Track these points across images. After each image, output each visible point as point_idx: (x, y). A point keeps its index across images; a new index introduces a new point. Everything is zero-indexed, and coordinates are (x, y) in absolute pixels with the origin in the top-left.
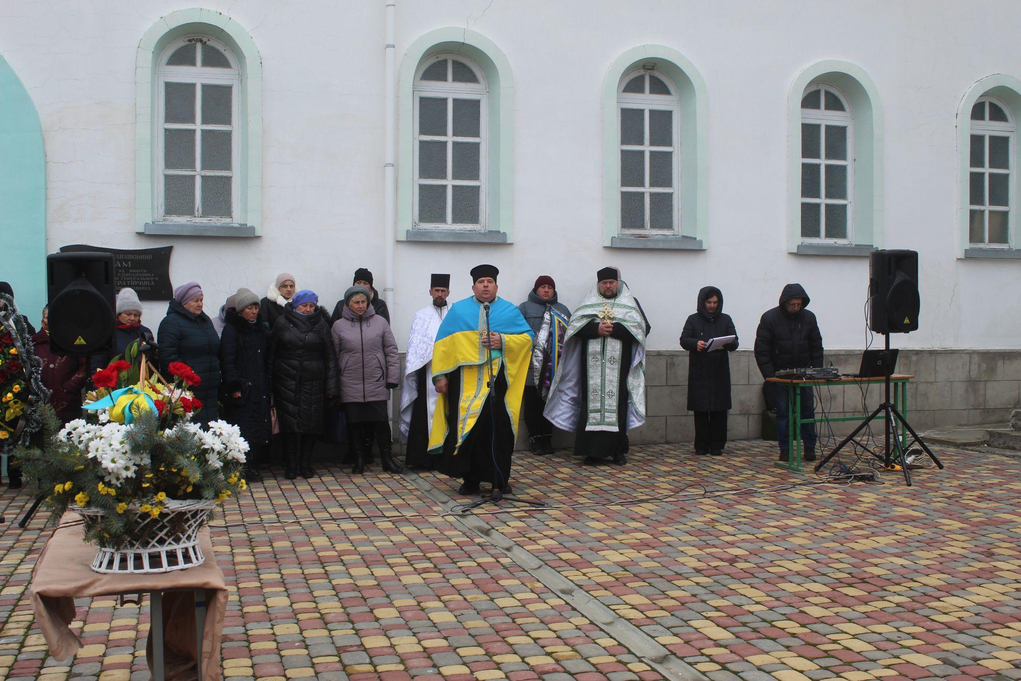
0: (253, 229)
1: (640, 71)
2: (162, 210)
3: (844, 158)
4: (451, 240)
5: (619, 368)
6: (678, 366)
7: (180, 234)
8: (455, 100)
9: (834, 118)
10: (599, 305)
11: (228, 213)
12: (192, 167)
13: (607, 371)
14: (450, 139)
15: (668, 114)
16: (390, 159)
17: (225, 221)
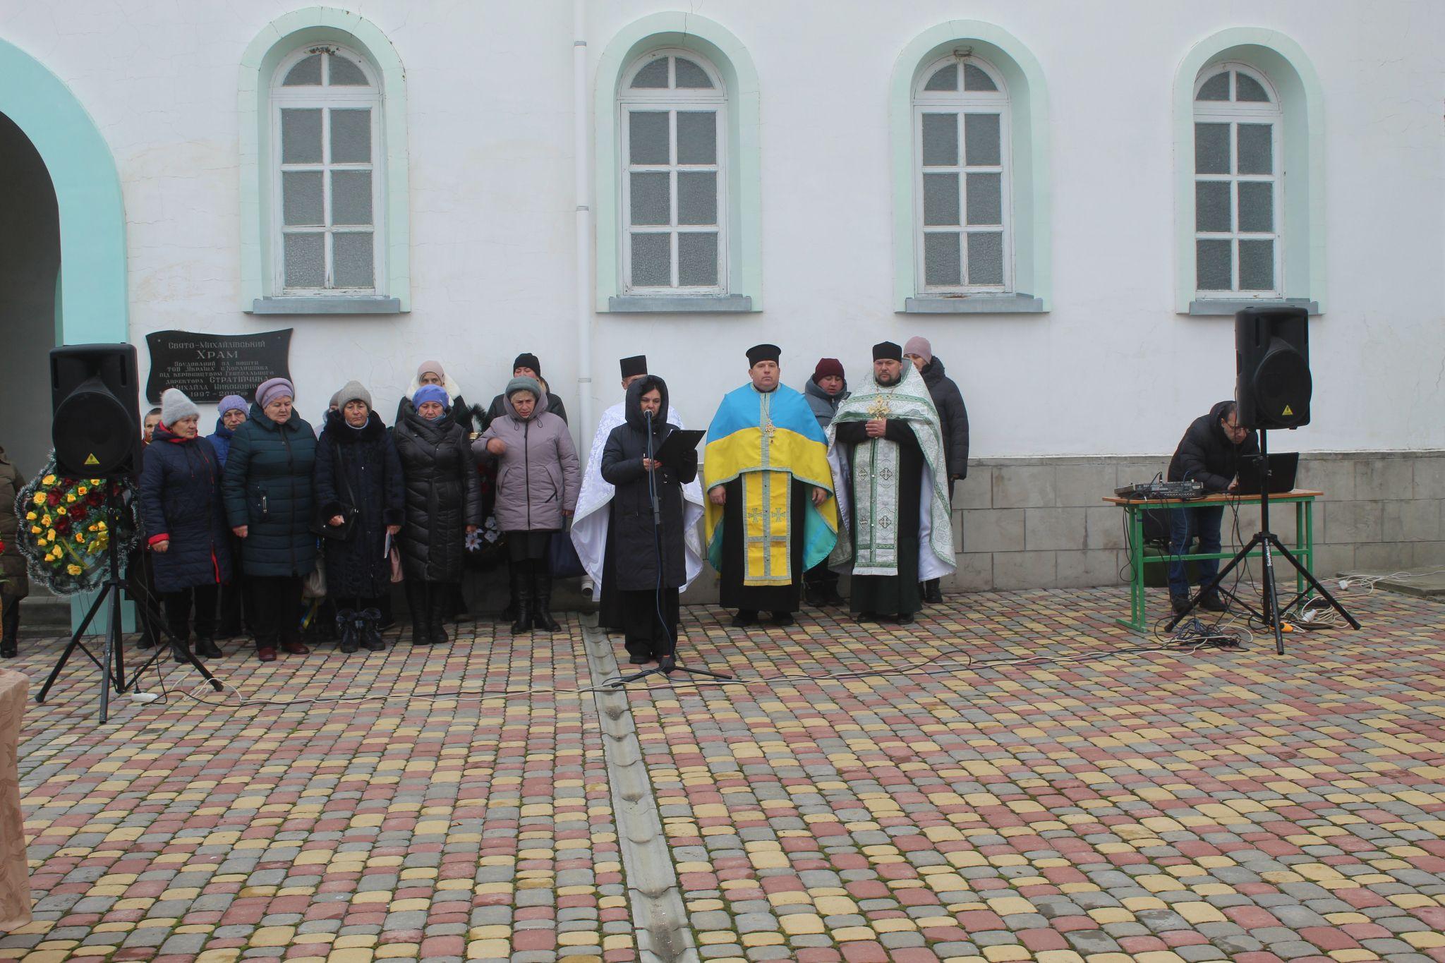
0: (397, 302)
1: (949, 58)
2: (281, 281)
3: (1268, 171)
5: (898, 484)
6: (1010, 479)
7: (299, 312)
8: (679, 114)
9: (1253, 113)
10: (871, 397)
11: (369, 282)
12: (320, 221)
13: (880, 490)
14: (674, 168)
15: (994, 119)
16: (582, 200)
17: (365, 293)
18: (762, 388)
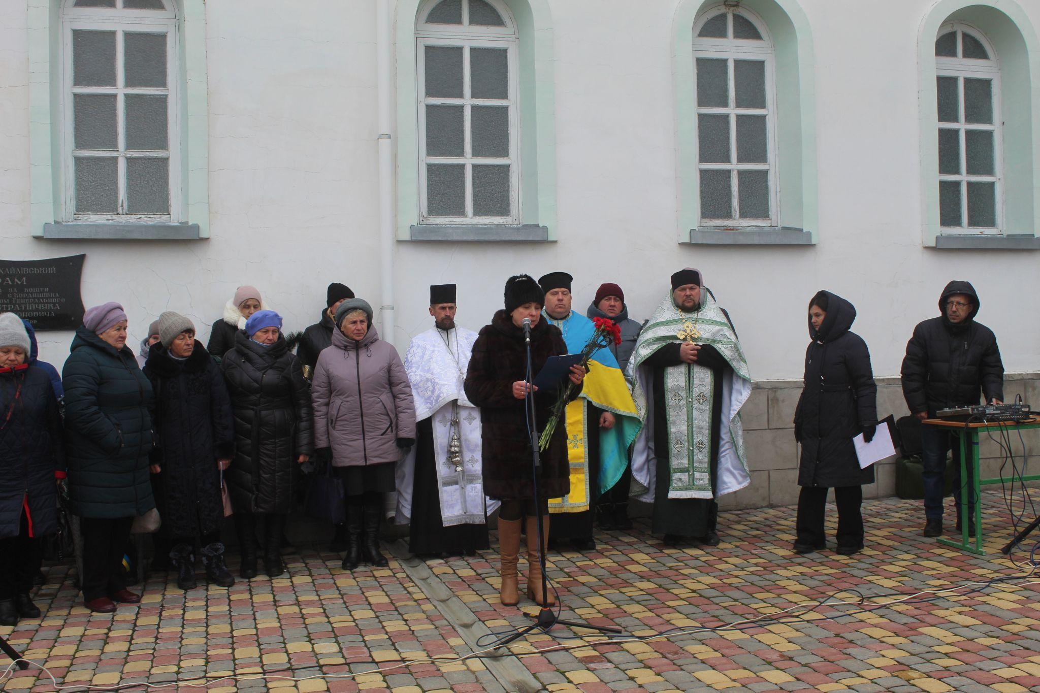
0: (196, 228)
1: (719, 8)
2: (71, 206)
3: (989, 121)
4: (471, 238)
5: (711, 409)
6: (783, 401)
7: (93, 237)
8: (473, 50)
9: (975, 69)
10: (676, 321)
11: (165, 208)
12: (114, 145)
13: (696, 413)
14: (467, 102)
15: (759, 66)
16: (385, 129)
17: (160, 219)
18: (554, 315)
